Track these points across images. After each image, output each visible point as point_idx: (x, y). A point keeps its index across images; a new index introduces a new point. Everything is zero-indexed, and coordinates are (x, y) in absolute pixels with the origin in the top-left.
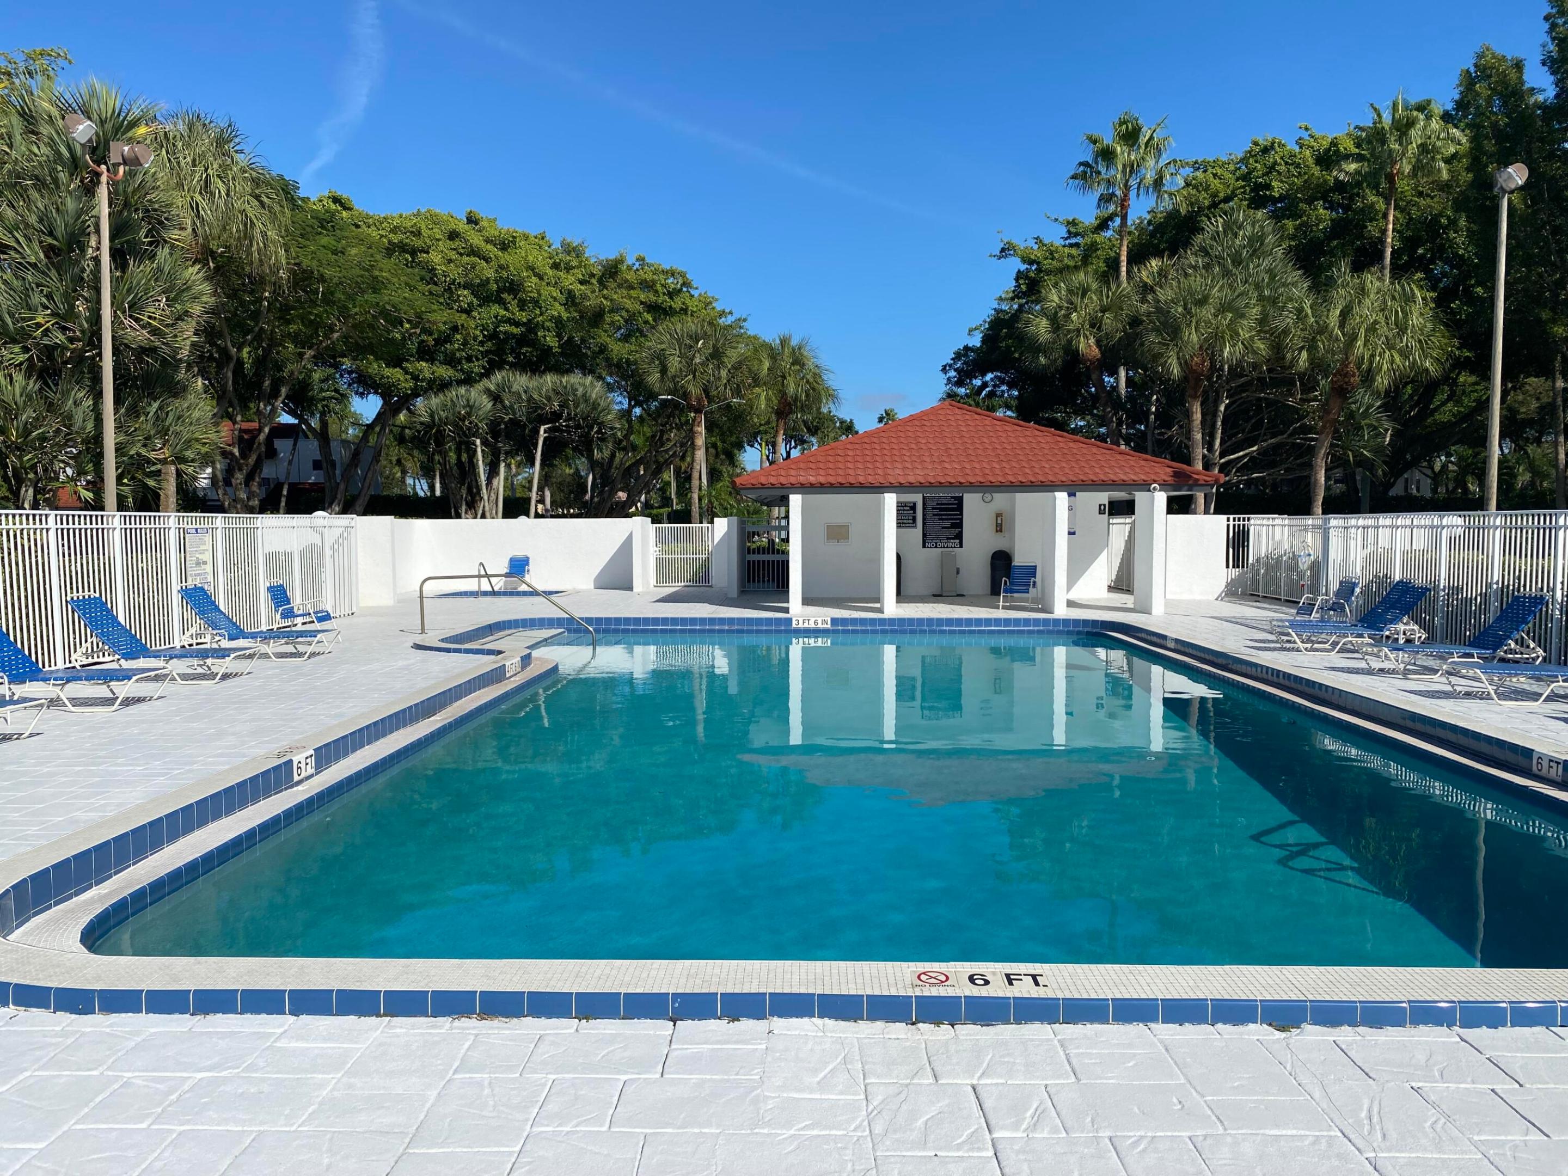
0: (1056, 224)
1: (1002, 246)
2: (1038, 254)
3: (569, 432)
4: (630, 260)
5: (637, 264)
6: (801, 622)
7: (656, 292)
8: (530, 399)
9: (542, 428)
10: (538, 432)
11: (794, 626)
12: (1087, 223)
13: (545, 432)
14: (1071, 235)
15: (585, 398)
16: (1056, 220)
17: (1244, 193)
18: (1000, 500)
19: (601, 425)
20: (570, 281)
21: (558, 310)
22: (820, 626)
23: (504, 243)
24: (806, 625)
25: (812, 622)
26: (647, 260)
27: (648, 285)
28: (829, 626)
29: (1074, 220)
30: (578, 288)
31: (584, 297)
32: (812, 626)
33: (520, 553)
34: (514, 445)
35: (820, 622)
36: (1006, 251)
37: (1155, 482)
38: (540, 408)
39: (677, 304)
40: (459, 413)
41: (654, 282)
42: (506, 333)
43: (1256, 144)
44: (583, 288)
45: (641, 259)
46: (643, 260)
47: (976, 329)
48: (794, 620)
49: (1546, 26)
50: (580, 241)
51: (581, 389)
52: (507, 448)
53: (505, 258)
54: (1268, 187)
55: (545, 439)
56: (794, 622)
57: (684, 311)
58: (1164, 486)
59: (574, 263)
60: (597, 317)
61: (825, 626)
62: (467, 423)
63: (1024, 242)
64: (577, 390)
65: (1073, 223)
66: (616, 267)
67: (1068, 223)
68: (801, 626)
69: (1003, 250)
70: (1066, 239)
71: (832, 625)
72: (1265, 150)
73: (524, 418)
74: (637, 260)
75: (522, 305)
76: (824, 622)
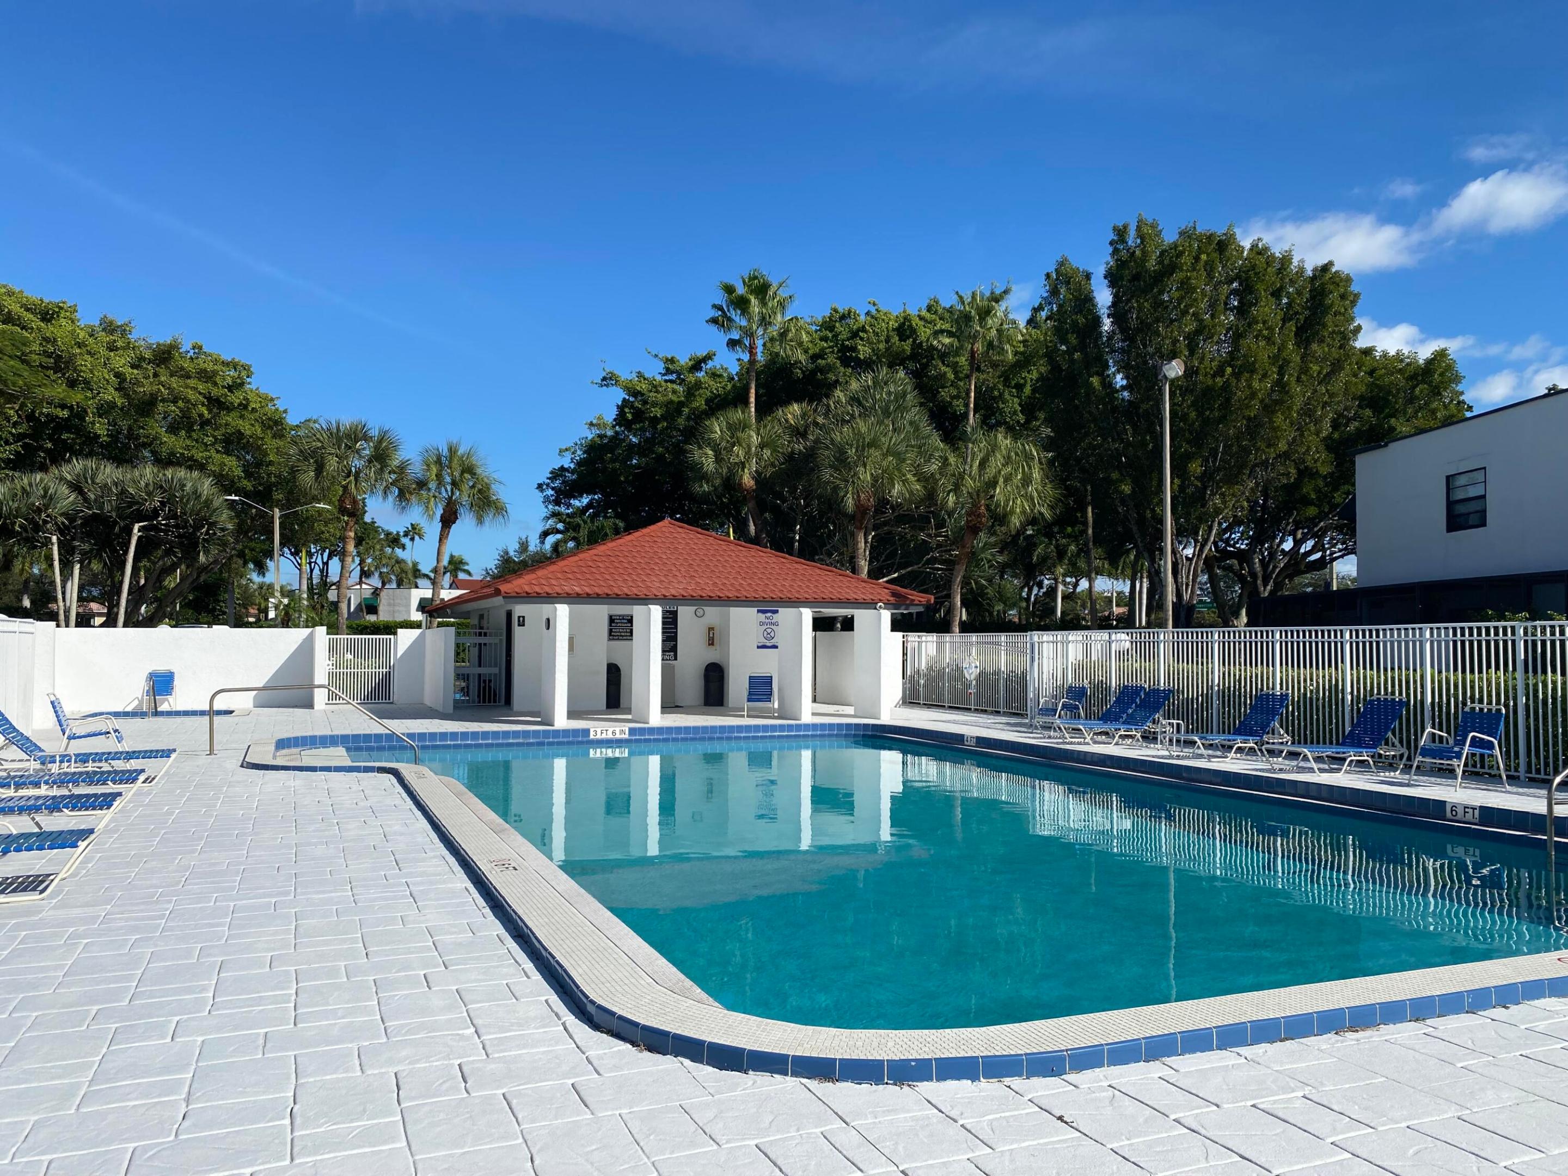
0: (656, 360)
1: (604, 374)
2: (644, 387)
3: (166, 532)
4: (186, 346)
5: (192, 351)
6: (599, 733)
7: (215, 384)
8: (123, 492)
9: (136, 526)
10: (132, 530)
11: (592, 737)
12: (682, 362)
13: (139, 531)
14: (668, 371)
15: (196, 494)
16: (656, 356)
17: (833, 352)
18: (712, 614)
19: (212, 525)
20: (120, 362)
21: (110, 395)
22: (618, 736)
23: (47, 313)
24: (604, 736)
25: (610, 733)
26: (205, 349)
27: (207, 376)
28: (626, 736)
29: (672, 358)
30: (128, 371)
31: (138, 383)
32: (610, 736)
33: (161, 667)
34: (95, 544)
35: (618, 732)
36: (609, 380)
37: (880, 601)
38: (138, 503)
39: (235, 398)
40: (34, 504)
41: (215, 373)
42: (48, 415)
43: (836, 311)
44: (135, 371)
45: (198, 348)
46: (200, 348)
47: (567, 450)
48: (592, 730)
49: (1110, 250)
50: (126, 320)
51: (189, 485)
52: (86, 547)
53: (49, 330)
54: (854, 349)
55: (139, 538)
56: (592, 733)
57: (244, 406)
58: (888, 605)
59: (119, 344)
60: (146, 406)
61: (623, 736)
62: (43, 516)
63: (626, 374)
64: (184, 485)
65: (672, 361)
66: (169, 353)
67: (667, 360)
68: (599, 736)
69: (604, 379)
70: (664, 375)
71: (630, 734)
72: (843, 317)
73: (114, 514)
74: (194, 348)
75: (72, 384)
76: (622, 732)
